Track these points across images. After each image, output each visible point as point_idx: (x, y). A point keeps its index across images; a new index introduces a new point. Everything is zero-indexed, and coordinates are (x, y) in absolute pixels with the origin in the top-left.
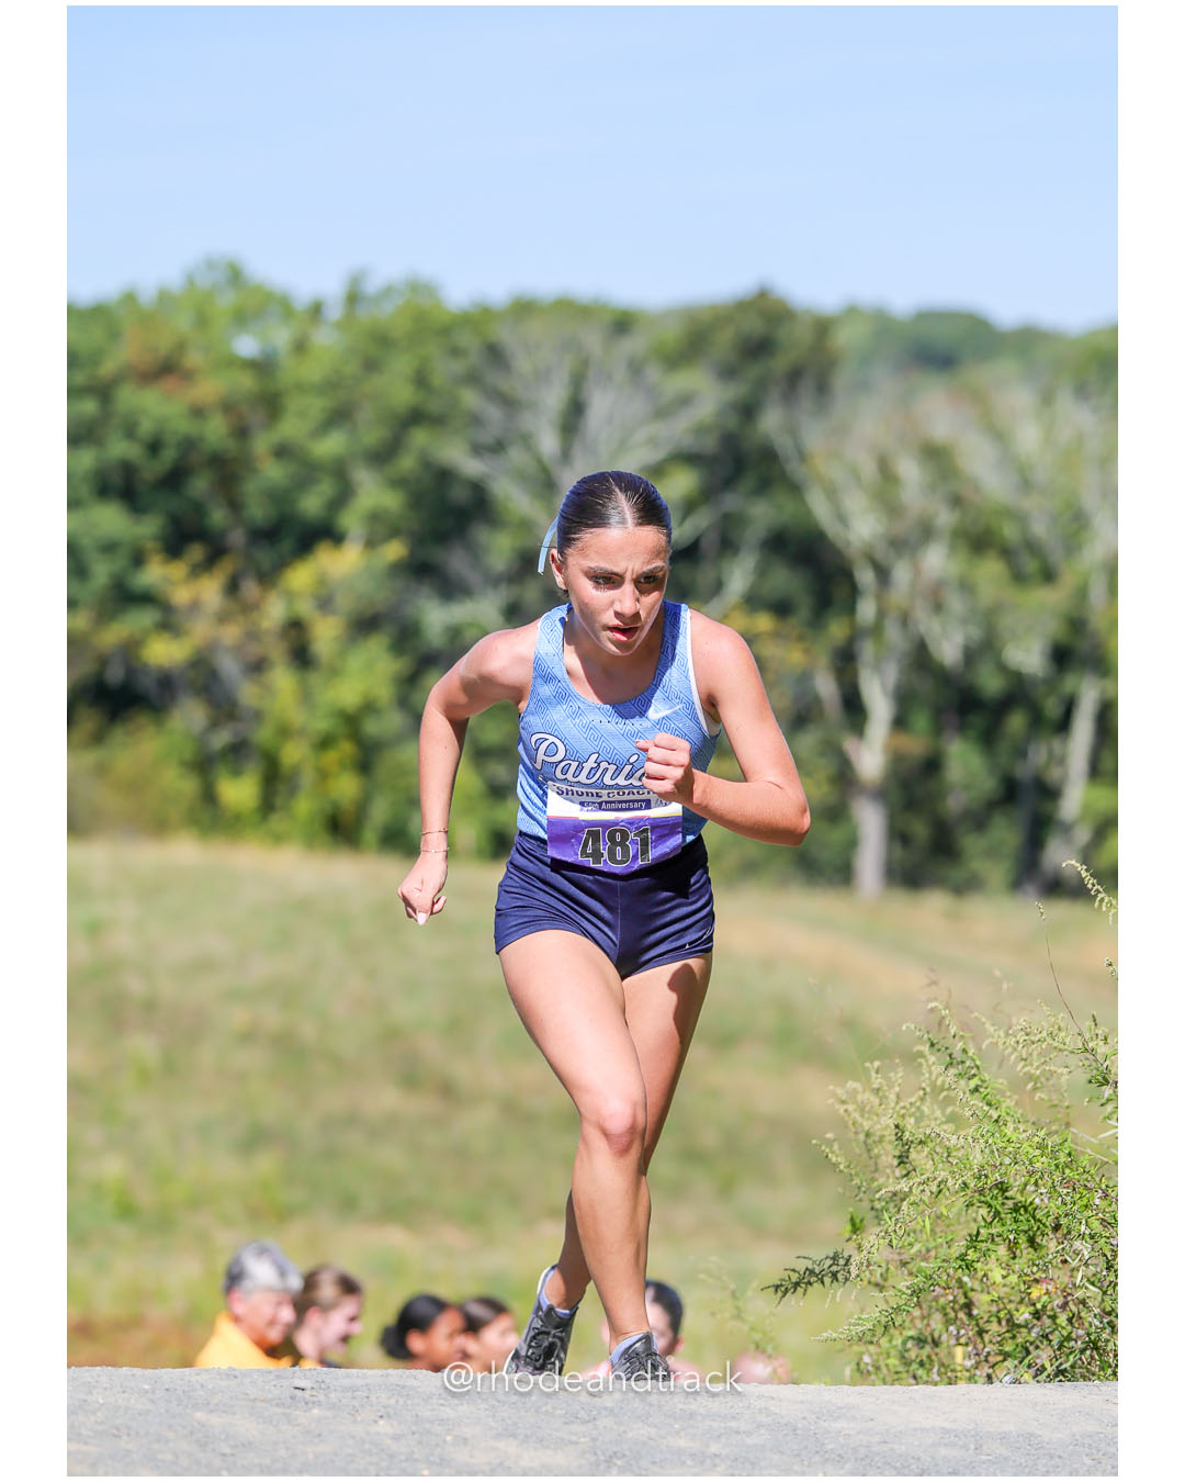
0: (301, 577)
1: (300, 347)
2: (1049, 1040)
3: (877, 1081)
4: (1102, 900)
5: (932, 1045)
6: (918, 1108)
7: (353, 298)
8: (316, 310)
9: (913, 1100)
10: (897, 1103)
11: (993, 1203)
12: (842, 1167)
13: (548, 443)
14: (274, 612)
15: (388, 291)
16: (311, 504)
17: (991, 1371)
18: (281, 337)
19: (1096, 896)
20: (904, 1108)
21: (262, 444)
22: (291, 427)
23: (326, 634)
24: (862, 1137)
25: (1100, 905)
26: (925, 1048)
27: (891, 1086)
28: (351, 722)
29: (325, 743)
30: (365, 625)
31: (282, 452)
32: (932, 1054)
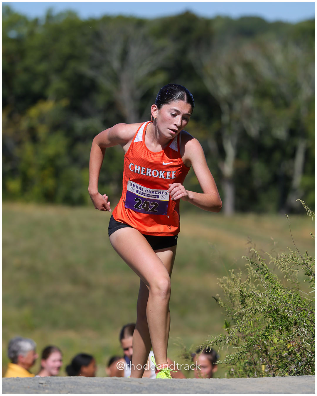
0: (33, 112)
1: (31, 34)
2: (292, 261)
3: (233, 276)
4: (309, 212)
5: (252, 263)
6: (247, 285)
7: (49, 17)
8: (36, 22)
9: (245, 282)
10: (240, 283)
11: (274, 316)
12: (222, 305)
13: (116, 64)
14: (24, 124)
15: (60, 15)
16: (36, 87)
17: (274, 373)
18: (25, 31)
19: (307, 211)
20: (242, 285)
21: (19, 67)
22: (29, 61)
23: (42, 131)
24: (228, 295)
25: (309, 214)
26: (249, 265)
27: (238, 277)
28: (52, 161)
29: (43, 168)
30: (55, 128)
31: (27, 70)
32: (252, 266)
